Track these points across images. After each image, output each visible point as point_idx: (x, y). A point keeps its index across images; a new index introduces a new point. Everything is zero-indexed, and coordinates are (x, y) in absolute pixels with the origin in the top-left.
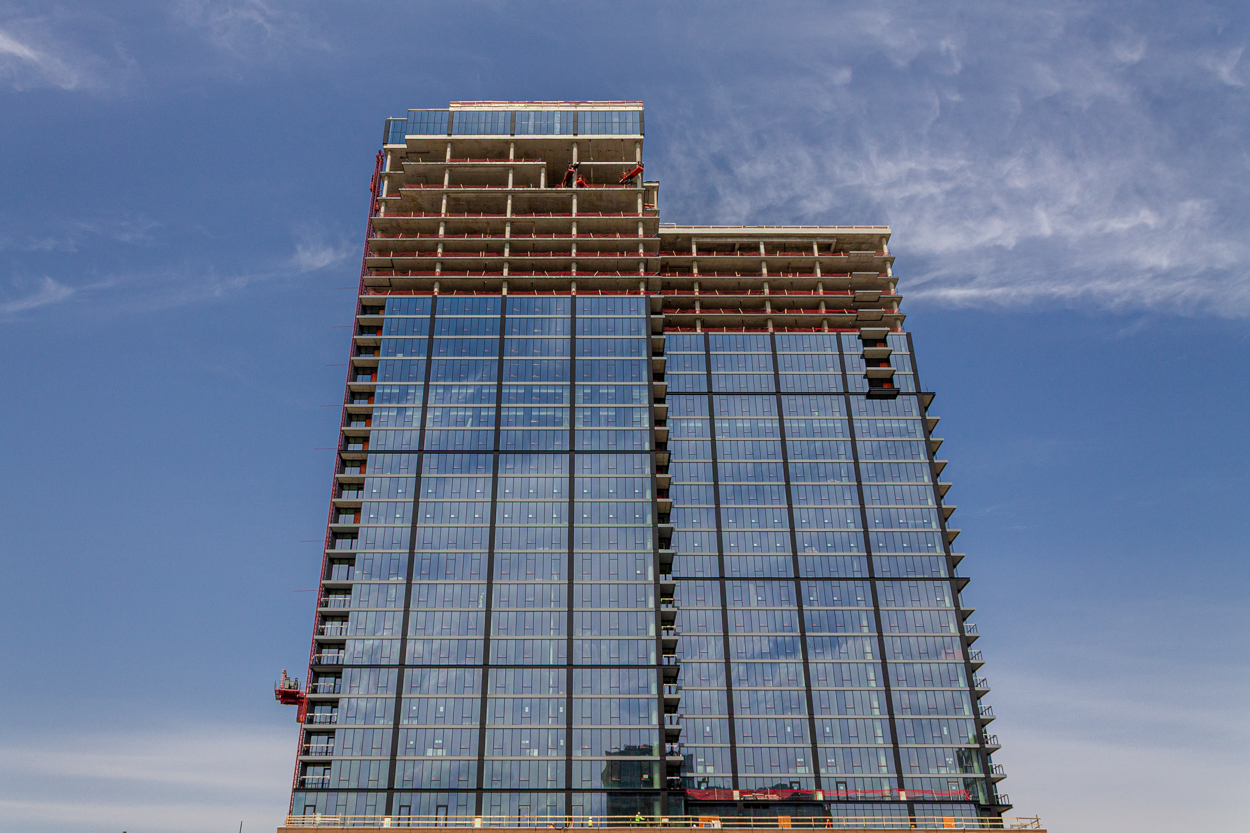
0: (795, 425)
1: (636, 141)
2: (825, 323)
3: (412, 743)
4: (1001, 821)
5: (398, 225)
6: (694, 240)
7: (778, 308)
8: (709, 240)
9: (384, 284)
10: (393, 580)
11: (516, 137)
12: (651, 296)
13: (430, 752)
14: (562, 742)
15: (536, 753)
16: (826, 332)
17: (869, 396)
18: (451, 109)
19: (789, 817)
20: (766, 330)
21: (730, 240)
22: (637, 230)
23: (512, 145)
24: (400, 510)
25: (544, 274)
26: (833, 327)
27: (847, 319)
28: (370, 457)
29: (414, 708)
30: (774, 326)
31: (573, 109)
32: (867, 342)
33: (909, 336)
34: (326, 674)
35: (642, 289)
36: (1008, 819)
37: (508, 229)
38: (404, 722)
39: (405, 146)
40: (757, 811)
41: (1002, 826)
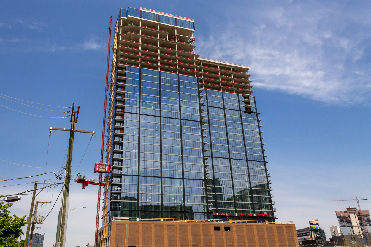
0: (228, 117)
1: (192, 31)
2: (234, 91)
3: (143, 197)
4: (275, 222)
5: (127, 43)
6: (202, 62)
7: (223, 85)
8: (205, 62)
9: (124, 61)
10: (134, 151)
11: (160, 23)
12: (199, 78)
13: (148, 200)
14: (182, 199)
15: (175, 201)
16: (235, 93)
17: (245, 112)
18: (141, 10)
19: (232, 220)
20: (220, 90)
21: (211, 63)
22: (193, 58)
23: (158, 25)
24: (135, 131)
25: (170, 66)
26: (236, 92)
27: (240, 90)
28: (125, 114)
29: (143, 188)
30: (222, 90)
31: (175, 18)
32: (245, 98)
33: (254, 97)
34: (115, 177)
35: (196, 75)
36: (277, 222)
37: (159, 51)
38: (140, 192)
39: (127, 18)
40: (224, 218)
41: (275, 223)
